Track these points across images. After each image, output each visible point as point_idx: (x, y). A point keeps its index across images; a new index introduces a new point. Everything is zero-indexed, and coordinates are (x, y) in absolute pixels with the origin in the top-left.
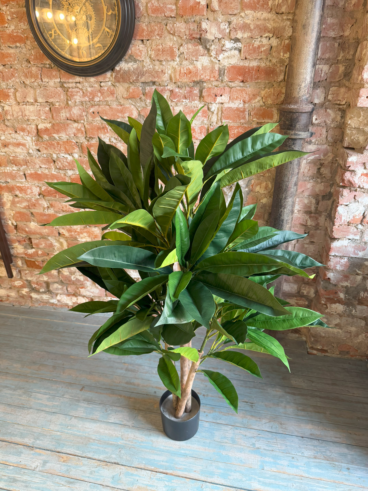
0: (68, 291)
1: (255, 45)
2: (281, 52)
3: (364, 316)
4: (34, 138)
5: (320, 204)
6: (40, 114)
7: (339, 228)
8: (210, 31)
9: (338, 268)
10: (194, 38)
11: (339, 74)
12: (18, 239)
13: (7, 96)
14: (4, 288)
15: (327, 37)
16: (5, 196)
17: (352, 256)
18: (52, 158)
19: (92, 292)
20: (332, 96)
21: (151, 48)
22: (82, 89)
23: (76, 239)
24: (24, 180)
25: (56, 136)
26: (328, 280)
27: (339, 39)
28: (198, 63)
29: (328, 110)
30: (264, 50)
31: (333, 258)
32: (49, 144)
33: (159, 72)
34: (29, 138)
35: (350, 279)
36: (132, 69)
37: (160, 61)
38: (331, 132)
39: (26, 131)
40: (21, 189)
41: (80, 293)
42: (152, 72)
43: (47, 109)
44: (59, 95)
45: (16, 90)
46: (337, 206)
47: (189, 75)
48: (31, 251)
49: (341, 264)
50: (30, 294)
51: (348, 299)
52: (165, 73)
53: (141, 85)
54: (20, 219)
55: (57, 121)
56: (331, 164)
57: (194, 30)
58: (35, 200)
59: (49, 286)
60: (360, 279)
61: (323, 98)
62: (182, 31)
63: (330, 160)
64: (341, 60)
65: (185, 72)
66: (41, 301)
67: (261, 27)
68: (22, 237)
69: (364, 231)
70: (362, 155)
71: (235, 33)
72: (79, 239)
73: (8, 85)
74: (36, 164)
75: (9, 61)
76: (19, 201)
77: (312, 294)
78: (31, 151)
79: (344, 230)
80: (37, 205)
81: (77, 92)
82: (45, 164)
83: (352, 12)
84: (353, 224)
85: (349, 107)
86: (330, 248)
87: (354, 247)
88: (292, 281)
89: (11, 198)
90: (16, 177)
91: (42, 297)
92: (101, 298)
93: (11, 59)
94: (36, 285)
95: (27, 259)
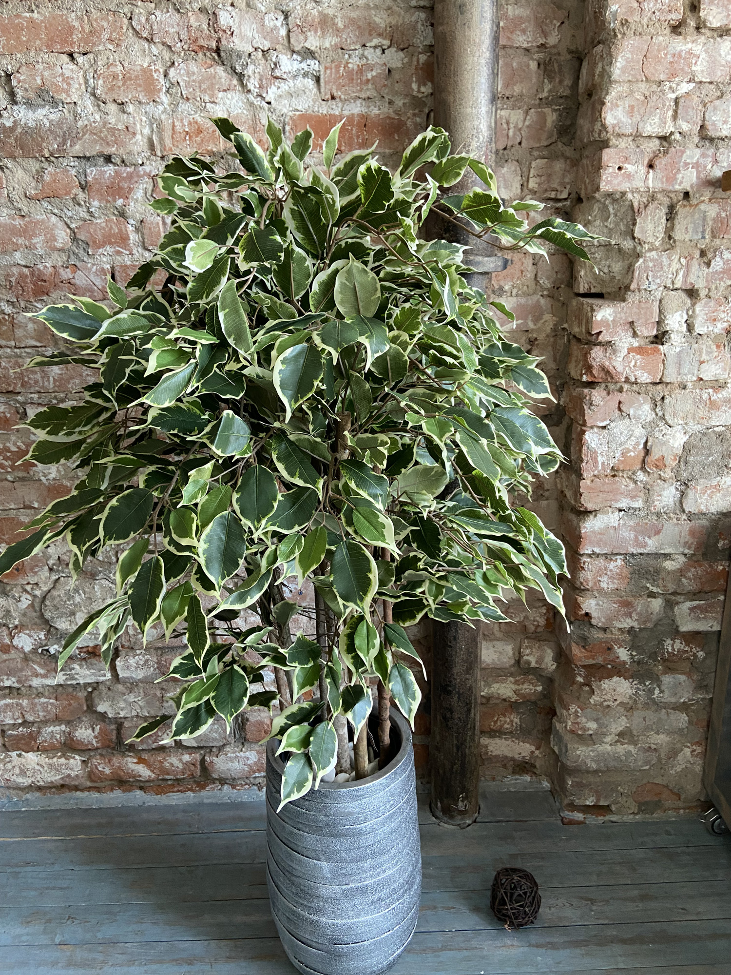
1: (350, 66)
2: (412, 82)
3: (682, 700)
7: (593, 485)
8: (241, 32)
9: (604, 585)
10: (202, 47)
11: (546, 129)
15: (511, 47)
17: (632, 550)
20: (538, 180)
21: (95, 72)
26: (586, 619)
27: (538, 52)
28: (217, 107)
30: (373, 77)
31: (589, 560)
33: (118, 130)
35: (635, 610)
36: (48, 125)
37: (119, 104)
38: (545, 265)
42: (101, 132)
46: (584, 432)
47: (197, 137)
49: (609, 573)
51: (639, 663)
52: (134, 134)
53: (72, 164)
56: (552, 340)
57: (199, 29)
60: (658, 608)
61: (519, 187)
62: (172, 30)
63: (549, 331)
64: (547, 98)
65: (187, 130)
67: (360, 23)
69: (651, 485)
70: (623, 304)
71: (302, 38)
79: (606, 488)
84: (623, 471)
85: (580, 200)
86: (579, 537)
87: (634, 529)
88: (498, 634)
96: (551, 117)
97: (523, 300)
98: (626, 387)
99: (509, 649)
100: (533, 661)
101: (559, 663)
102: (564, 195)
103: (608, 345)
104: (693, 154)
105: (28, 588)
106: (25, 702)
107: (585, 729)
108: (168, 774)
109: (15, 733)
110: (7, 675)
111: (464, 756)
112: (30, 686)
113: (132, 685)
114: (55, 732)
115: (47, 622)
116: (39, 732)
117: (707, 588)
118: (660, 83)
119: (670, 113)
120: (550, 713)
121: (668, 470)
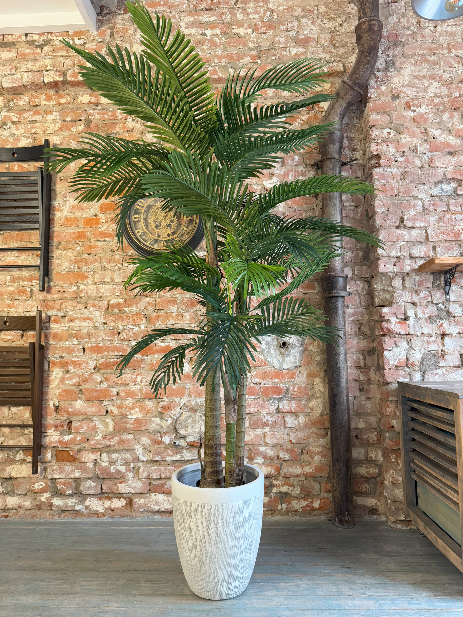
0: (102, 489)
4: (103, 313)
5: (367, 358)
6: (114, 291)
7: (389, 372)
11: (359, 257)
12: (55, 424)
13: (85, 278)
14: (17, 494)
16: (54, 373)
18: (117, 330)
19: (133, 488)
20: (358, 272)
23: (125, 416)
24: (82, 354)
25: (126, 309)
26: (392, 429)
34: (97, 313)
38: (363, 298)
39: (97, 306)
40: (75, 364)
41: (117, 490)
45: (95, 272)
46: (383, 353)
48: (67, 438)
50: (51, 500)
54: (65, 398)
55: (130, 296)
56: (369, 323)
58: (88, 375)
59: (79, 486)
61: (352, 273)
63: (367, 320)
64: (359, 248)
66: (63, 511)
68: (60, 421)
69: (411, 373)
70: (392, 307)
72: (129, 417)
73: (89, 269)
74: (99, 337)
75: (95, 251)
76: (70, 378)
77: (381, 459)
78: (97, 324)
79: (394, 373)
80: (89, 380)
82: (109, 336)
83: (360, 220)
84: (400, 367)
85: (373, 277)
86: (386, 393)
88: (358, 445)
89: (61, 375)
90: (73, 351)
91: (66, 502)
92: (143, 496)
93: (98, 250)
94: (63, 485)
95: (60, 449)
96: (361, 254)
97: (356, 310)
98: (396, 336)
99: (363, 451)
100: (373, 456)
101: (384, 458)
102: (367, 276)
103: (388, 321)
104: (408, 262)
105: (172, 415)
106: (162, 468)
109: (156, 483)
110: (158, 455)
111: (347, 492)
112: (165, 461)
115: (176, 431)
116: (165, 484)
118: (394, 242)
119: (399, 250)
120: (382, 483)
121: (416, 367)
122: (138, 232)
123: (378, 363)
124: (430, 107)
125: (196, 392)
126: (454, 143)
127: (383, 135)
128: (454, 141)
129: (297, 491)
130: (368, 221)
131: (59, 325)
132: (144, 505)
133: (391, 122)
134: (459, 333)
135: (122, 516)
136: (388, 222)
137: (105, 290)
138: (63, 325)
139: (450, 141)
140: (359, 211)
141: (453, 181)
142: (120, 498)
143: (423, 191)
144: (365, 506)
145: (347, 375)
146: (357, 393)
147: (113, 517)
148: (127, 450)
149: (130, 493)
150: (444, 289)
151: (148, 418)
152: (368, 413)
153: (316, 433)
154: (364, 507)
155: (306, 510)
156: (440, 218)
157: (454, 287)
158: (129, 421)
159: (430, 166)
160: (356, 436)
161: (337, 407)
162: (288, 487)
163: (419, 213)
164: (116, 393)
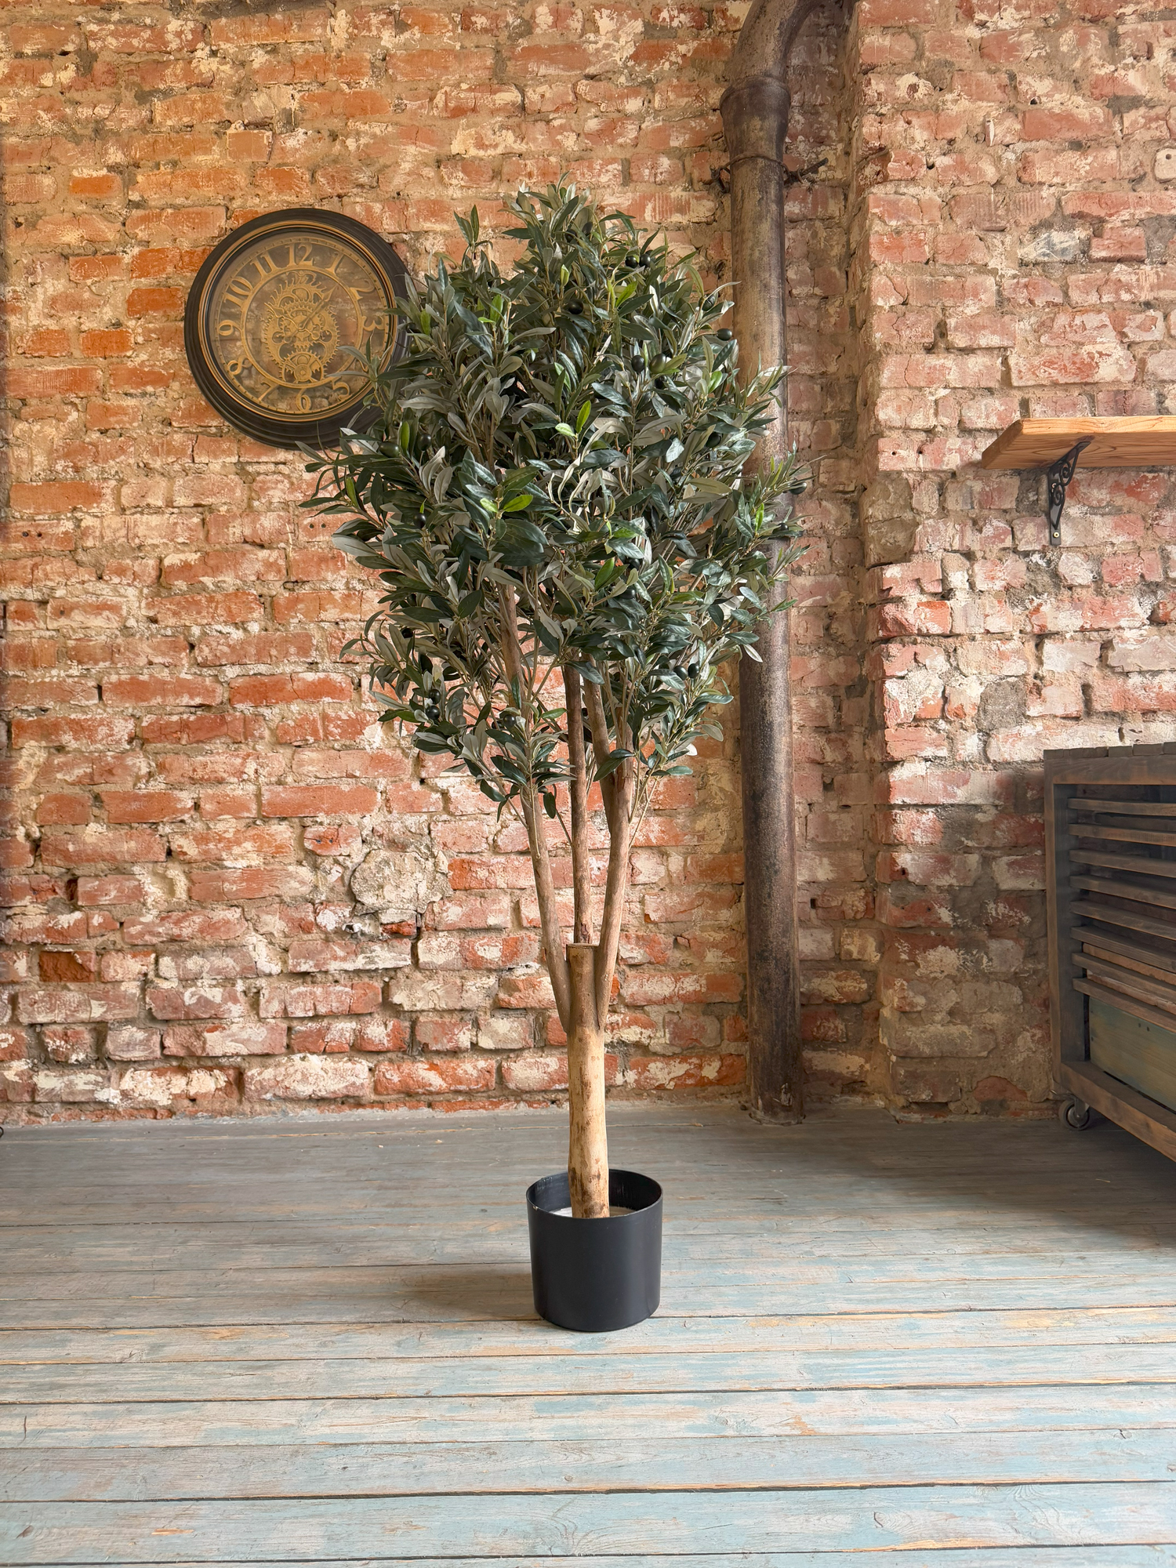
0: (163, 1047)
3: (1013, 971)
4: (145, 591)
5: (845, 705)
6: (174, 532)
7: (897, 734)
9: (918, 839)
11: (831, 436)
12: (34, 884)
13: (95, 496)
15: (798, 374)
16: (24, 752)
17: (942, 800)
18: (186, 639)
19: (243, 1042)
20: (826, 476)
22: (288, 477)
23: (218, 862)
24: (96, 701)
25: (205, 579)
26: (903, 875)
27: (821, 378)
29: (824, 503)
31: (900, 812)
32: (187, 601)
34: (131, 592)
35: (953, 866)
38: (838, 547)
39: (129, 573)
40: (79, 728)
41: (204, 1049)
43: (196, 520)
44: (232, 490)
45: (122, 482)
46: (884, 685)
48: (67, 919)
49: (922, 827)
50: (31, 1078)
51: (962, 928)
54: (55, 817)
55: (218, 547)
56: (850, 613)
58: (113, 757)
59: (104, 1041)
60: (976, 865)
63: (846, 605)
64: (830, 412)
66: (63, 1103)
68: (46, 877)
69: (954, 734)
70: (909, 564)
72: (227, 863)
73: (103, 471)
74: (138, 655)
75: (118, 422)
76: (65, 764)
77: (873, 955)
78: (131, 622)
79: (910, 737)
80: (118, 771)
81: (277, 482)
82: (164, 654)
83: (833, 336)
84: (925, 720)
85: (865, 489)
86: (889, 787)
87: (942, 778)
88: (816, 922)
89: (41, 756)
90: (72, 693)
91: (71, 1082)
92: (271, 1061)
93: (126, 419)
94: (61, 1039)
95: (50, 948)
96: (835, 427)
98: (919, 639)
99: (827, 939)
100: (854, 950)
101: (883, 954)
102: (851, 488)
103: (899, 600)
104: (954, 442)
105: (341, 859)
106: (318, 990)
107: (911, 1004)
108: (461, 1083)
109: (303, 1028)
110: (305, 957)
111: (785, 1036)
112: (326, 972)
113: (431, 972)
114: (344, 1030)
115: (353, 897)
116: (329, 1029)
117: (1021, 841)
118: (920, 389)
119: (932, 411)
120: (877, 1017)
121: (968, 719)
122: (234, 367)
123: (872, 715)
124: (1026, 13)
125: (404, 799)
126: (1087, 115)
127: (898, 94)
128: (1086, 110)
129: (660, 1039)
130: (855, 336)
131: (30, 626)
132: (272, 1083)
133: (920, 55)
134: (1083, 630)
135: (214, 1114)
136: (906, 333)
137: (150, 527)
138: (42, 625)
139: (1075, 111)
140: (832, 310)
141: (1080, 221)
142: (210, 1069)
143: (1001, 249)
144: (832, 1073)
145: (790, 745)
146: (817, 795)
147: (193, 1116)
148: (228, 948)
149: (238, 1055)
150: (1048, 515)
151: (276, 867)
152: (843, 843)
153: (711, 896)
154: (831, 1078)
155: (687, 1086)
156: (1043, 324)
157: (1073, 510)
158: (227, 873)
159: (1019, 180)
160: (813, 902)
161: (763, 823)
162: (638, 1030)
163: (989, 310)
164: (190, 804)
